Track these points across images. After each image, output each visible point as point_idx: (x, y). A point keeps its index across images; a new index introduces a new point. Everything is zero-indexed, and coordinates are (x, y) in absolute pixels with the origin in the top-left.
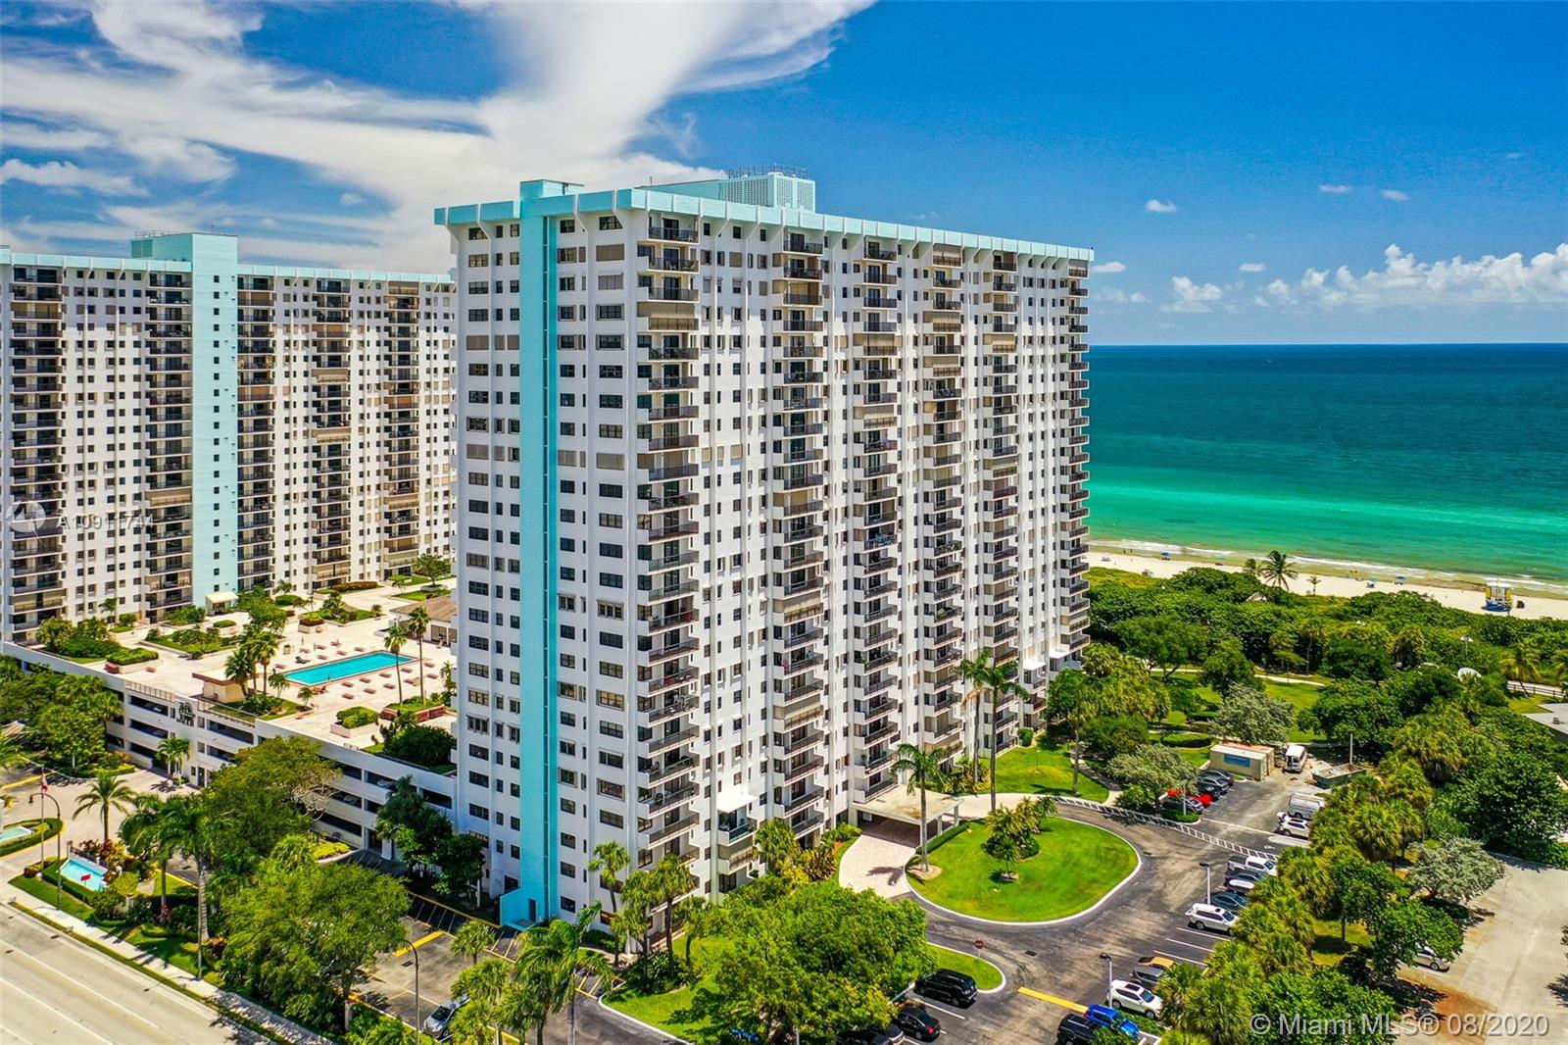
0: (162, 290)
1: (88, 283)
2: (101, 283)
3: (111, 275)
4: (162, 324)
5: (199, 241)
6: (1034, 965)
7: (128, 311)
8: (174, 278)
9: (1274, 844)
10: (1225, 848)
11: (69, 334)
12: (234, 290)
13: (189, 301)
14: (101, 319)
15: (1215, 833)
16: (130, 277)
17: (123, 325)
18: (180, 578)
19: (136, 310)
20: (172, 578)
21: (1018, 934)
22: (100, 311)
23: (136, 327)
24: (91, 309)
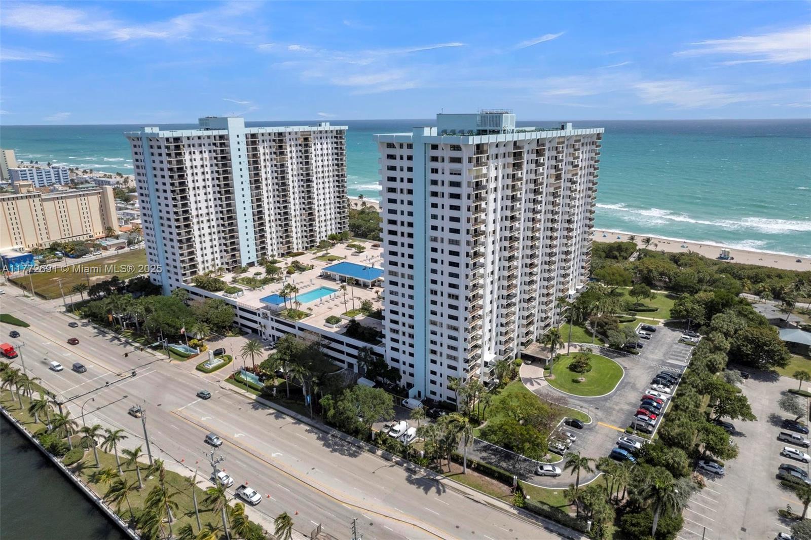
0: (218, 142)
1: (191, 142)
2: (197, 142)
3: (199, 138)
4: (219, 156)
5: (231, 121)
6: (600, 414)
7: (207, 152)
8: (221, 137)
9: (668, 363)
10: (652, 365)
11: (188, 164)
12: (245, 140)
13: (229, 146)
14: (197, 156)
15: (647, 358)
16: (206, 138)
17: (206, 158)
18: (237, 255)
19: (210, 152)
20: (234, 256)
21: (590, 401)
22: (197, 153)
23: (211, 158)
24: (194, 153)
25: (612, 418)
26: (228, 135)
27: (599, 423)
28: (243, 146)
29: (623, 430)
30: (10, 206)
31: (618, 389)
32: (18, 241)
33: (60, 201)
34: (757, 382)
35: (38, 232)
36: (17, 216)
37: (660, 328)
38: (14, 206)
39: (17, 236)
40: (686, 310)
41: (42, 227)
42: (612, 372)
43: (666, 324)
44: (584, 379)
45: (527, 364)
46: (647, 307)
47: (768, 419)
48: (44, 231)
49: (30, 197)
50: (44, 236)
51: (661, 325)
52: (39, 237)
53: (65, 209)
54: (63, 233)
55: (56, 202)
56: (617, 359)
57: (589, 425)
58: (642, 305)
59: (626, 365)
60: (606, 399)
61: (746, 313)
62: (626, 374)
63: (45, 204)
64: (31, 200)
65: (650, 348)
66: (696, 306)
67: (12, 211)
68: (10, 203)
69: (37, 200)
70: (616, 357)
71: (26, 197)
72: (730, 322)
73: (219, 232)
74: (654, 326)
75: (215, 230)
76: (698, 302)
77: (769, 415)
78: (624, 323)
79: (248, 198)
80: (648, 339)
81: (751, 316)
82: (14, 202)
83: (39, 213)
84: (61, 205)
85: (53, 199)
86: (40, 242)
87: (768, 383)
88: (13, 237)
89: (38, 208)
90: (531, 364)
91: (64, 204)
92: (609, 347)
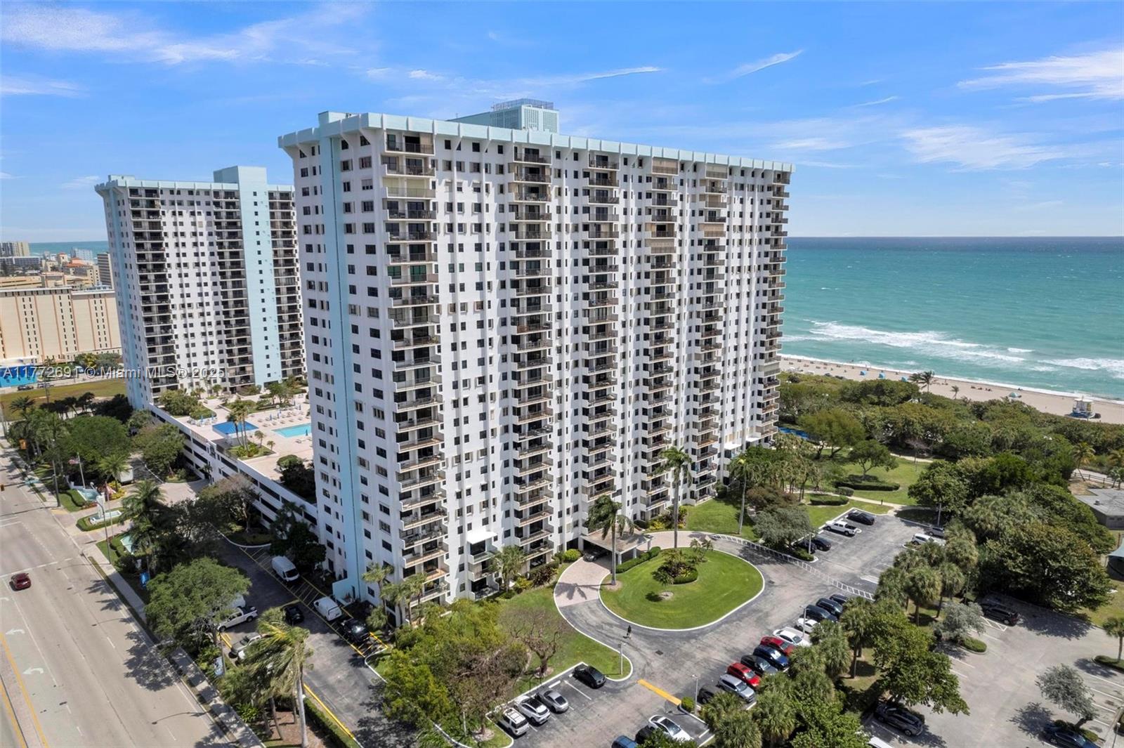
0: (223, 200)
1: (176, 198)
2: (185, 197)
3: (191, 192)
4: (224, 221)
5: (243, 171)
6: (657, 663)
7: (203, 214)
8: (229, 194)
9: (864, 581)
10: (828, 583)
11: (168, 228)
12: (266, 200)
13: (239, 207)
14: (187, 218)
15: (825, 570)
16: (202, 194)
17: (201, 222)
18: (248, 369)
19: (209, 214)
20: (243, 369)
21: (656, 637)
22: (186, 214)
23: (209, 224)
24: (181, 214)
25: (675, 675)
26: (238, 191)
27: (642, 681)
28: (265, 211)
29: (678, 702)
30: (27, 303)
31: (726, 622)
32: (34, 349)
33: (98, 300)
34: (1033, 633)
35: (63, 340)
36: (35, 316)
37: (885, 519)
38: (33, 302)
39: (33, 343)
40: (933, 487)
41: (70, 333)
42: (736, 588)
43: (902, 515)
44: (671, 595)
45: (587, 560)
46: (883, 482)
47: (1018, 715)
48: (70, 339)
49: (56, 292)
50: (71, 345)
51: (891, 513)
52: (64, 346)
53: (104, 311)
54: (98, 343)
55: (92, 301)
56: (765, 566)
57: (617, 684)
58: (875, 479)
59: (774, 577)
60: (690, 637)
61: (1049, 498)
62: (763, 594)
63: (75, 302)
64: (56, 296)
65: (844, 552)
66: (954, 481)
67: (28, 310)
68: (26, 298)
69: (65, 296)
70: (768, 562)
71: (50, 292)
72: (1008, 513)
73: (219, 333)
74: (875, 515)
75: (213, 329)
76: (960, 474)
77: (1024, 705)
78: (820, 506)
79: (270, 285)
80: (851, 535)
81: (1058, 505)
82: (32, 297)
83: (67, 314)
84: (98, 304)
85: (89, 296)
86: (65, 353)
87: (1059, 638)
88: (27, 344)
89: (66, 307)
90: (593, 561)
91: (103, 305)
92: (763, 544)
